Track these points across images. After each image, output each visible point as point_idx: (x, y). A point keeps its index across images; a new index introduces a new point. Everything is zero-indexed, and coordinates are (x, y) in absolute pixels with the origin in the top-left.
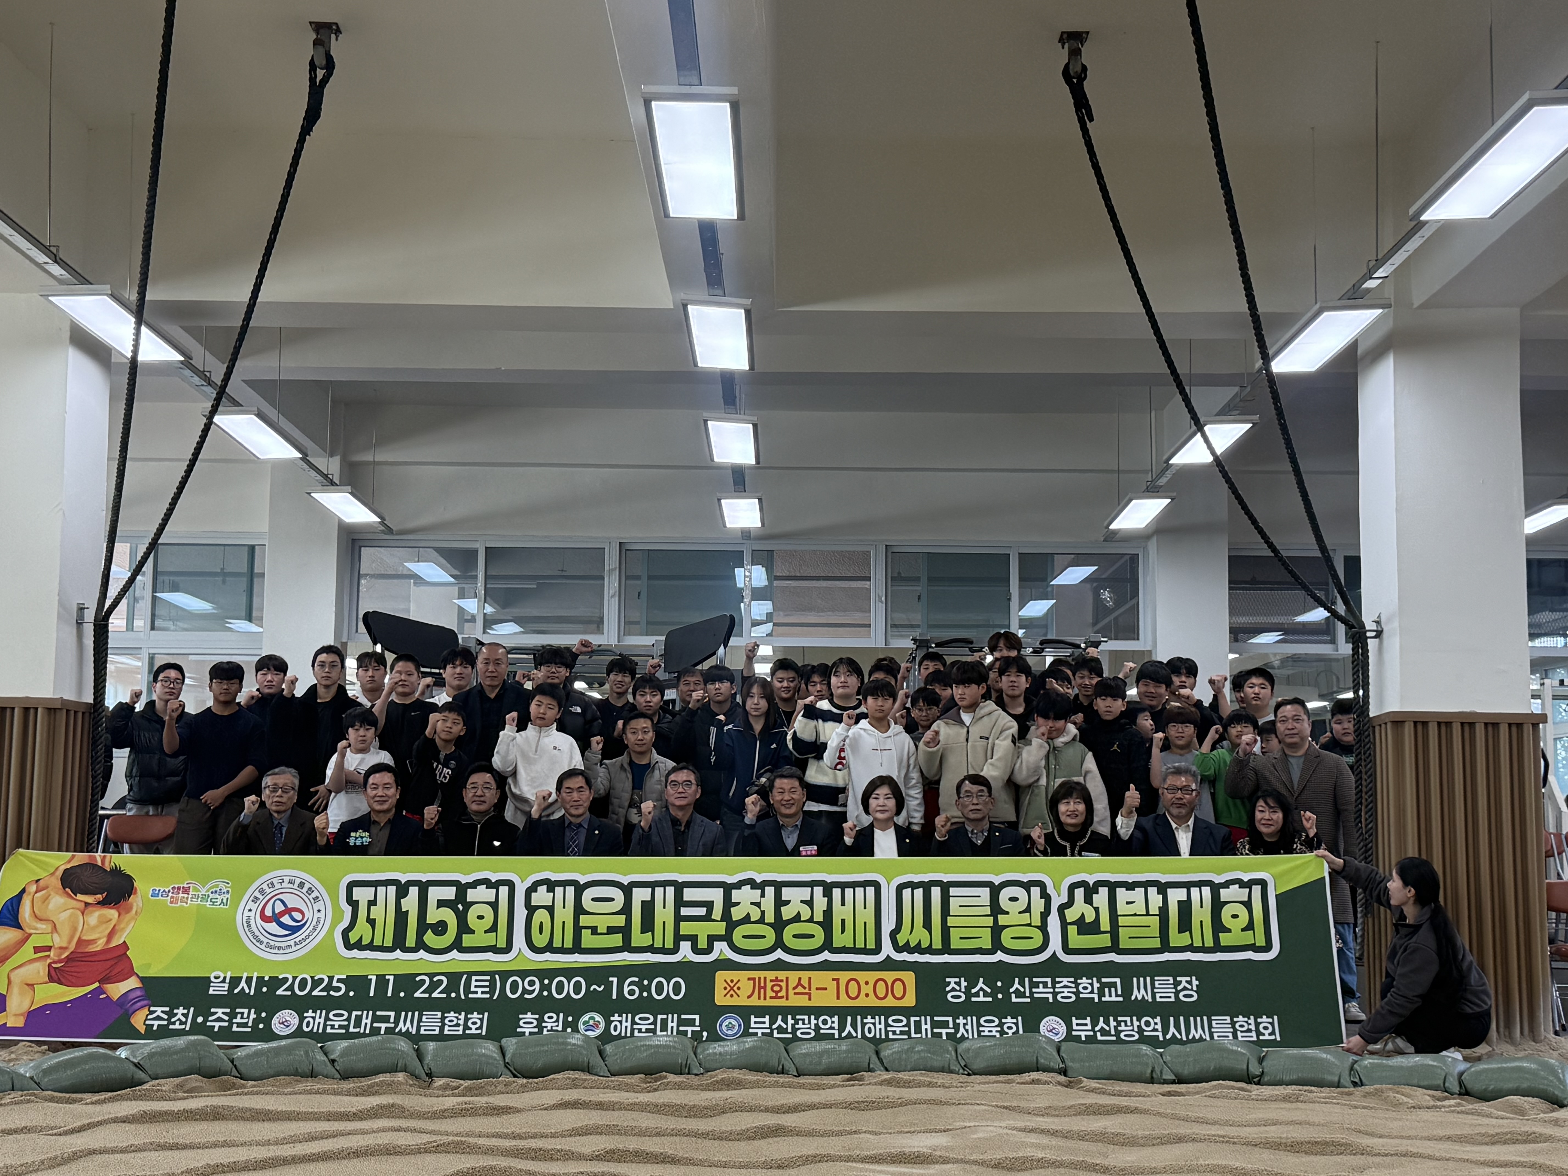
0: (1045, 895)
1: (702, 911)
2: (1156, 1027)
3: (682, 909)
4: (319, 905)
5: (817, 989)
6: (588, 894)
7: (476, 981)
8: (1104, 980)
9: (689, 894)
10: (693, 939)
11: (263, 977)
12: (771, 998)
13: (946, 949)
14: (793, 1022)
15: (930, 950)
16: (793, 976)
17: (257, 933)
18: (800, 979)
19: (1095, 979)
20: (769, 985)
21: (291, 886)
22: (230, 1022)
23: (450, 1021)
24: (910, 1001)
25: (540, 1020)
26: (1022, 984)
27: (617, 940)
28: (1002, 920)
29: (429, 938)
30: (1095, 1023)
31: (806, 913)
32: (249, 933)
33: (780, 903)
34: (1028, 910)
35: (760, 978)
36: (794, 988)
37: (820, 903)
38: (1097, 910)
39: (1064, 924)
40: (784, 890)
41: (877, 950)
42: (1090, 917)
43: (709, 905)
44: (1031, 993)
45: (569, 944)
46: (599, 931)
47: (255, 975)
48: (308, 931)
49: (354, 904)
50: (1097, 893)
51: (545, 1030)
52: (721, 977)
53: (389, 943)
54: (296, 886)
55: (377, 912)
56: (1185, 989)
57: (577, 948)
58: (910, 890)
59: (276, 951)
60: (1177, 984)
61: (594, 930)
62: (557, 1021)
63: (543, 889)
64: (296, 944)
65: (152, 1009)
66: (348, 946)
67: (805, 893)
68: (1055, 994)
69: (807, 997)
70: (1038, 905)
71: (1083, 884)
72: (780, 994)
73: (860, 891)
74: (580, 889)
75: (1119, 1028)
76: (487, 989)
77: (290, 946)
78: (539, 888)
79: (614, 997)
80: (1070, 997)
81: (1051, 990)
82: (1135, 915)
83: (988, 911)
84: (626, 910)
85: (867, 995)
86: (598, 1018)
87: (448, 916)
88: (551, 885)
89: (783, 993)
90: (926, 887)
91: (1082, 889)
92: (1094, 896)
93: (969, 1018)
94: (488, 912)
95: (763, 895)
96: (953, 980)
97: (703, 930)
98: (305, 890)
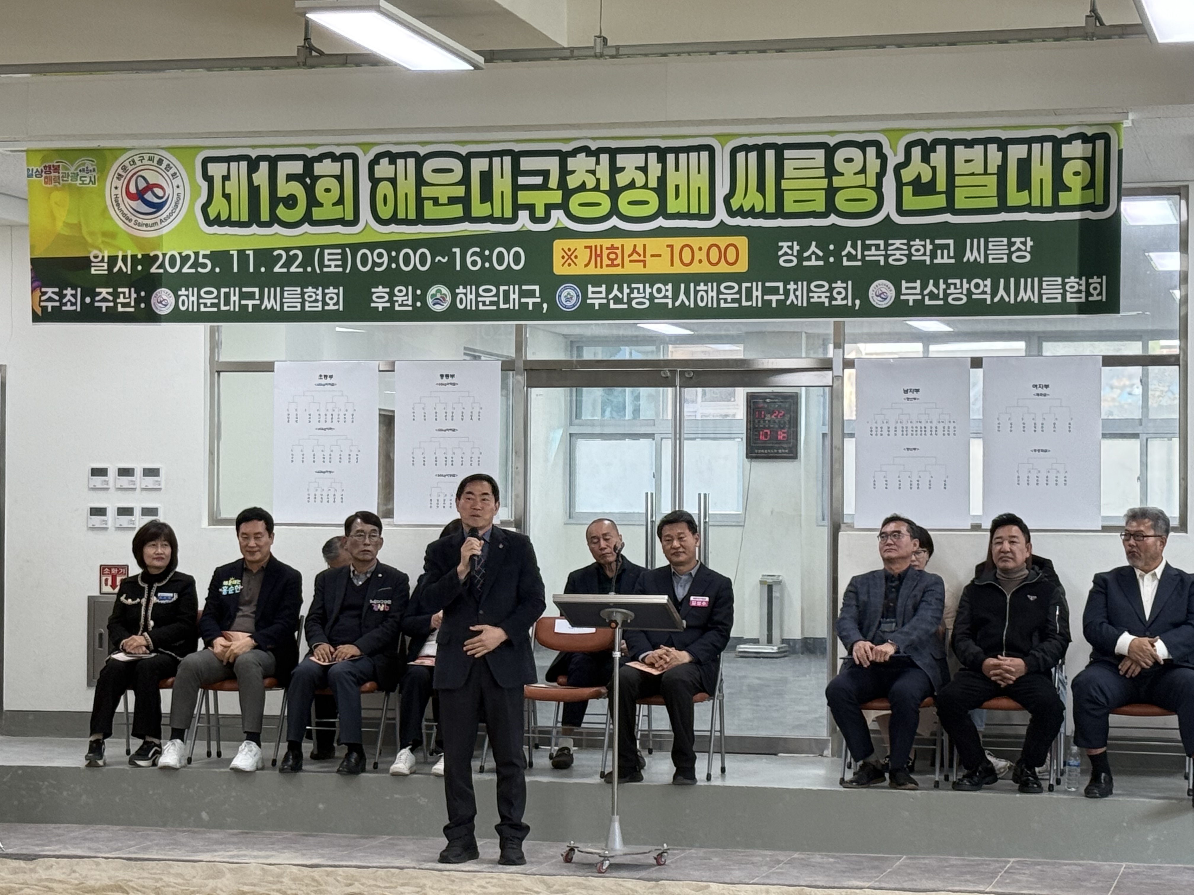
0: (882, 157)
1: (539, 180)
2: (986, 289)
3: (519, 178)
4: (177, 181)
5: (652, 256)
6: (429, 166)
7: (329, 254)
8: (937, 242)
9: (526, 163)
10: (531, 208)
11: (136, 255)
12: (607, 266)
13: (780, 213)
14: (628, 291)
15: (764, 215)
16: (629, 243)
17: (126, 211)
18: (635, 246)
19: (928, 241)
20: (605, 252)
21: (151, 163)
22: (114, 301)
23: (310, 297)
24: (742, 266)
25: (391, 294)
26: (855, 247)
27: (457, 210)
28: (837, 181)
29: (282, 211)
30: (924, 287)
31: (640, 180)
32: (118, 212)
33: (614, 170)
34: (863, 171)
35: (596, 246)
36: (630, 256)
37: (655, 169)
38: (934, 169)
39: (900, 185)
40: (619, 157)
41: (711, 216)
42: (926, 178)
43: (545, 174)
44: (863, 256)
45: (412, 215)
46: (440, 202)
47: (129, 254)
48: (171, 209)
49: (209, 179)
50: (935, 151)
51: (396, 304)
52: (559, 245)
53: (245, 218)
54: (155, 163)
55: (231, 187)
56: (1019, 250)
57: (420, 219)
58: (744, 153)
59: (144, 228)
60: (1011, 244)
61: (436, 201)
62: (407, 295)
63: (385, 161)
64: (161, 221)
65: (44, 290)
66: (209, 222)
67: (639, 159)
68: (887, 257)
69: (642, 264)
70: (874, 165)
71: (921, 142)
72: (615, 262)
73: (693, 155)
74: (420, 159)
75: (948, 291)
76: (340, 263)
77: (156, 223)
78: (381, 161)
79: (458, 268)
80: (901, 260)
81: (883, 253)
82: (973, 174)
83: (822, 172)
84: (466, 180)
85: (700, 261)
86: (445, 290)
87: (297, 189)
88: (393, 157)
89: (619, 261)
90: (761, 150)
91: (919, 148)
92: (932, 155)
93: (800, 283)
94: (334, 184)
95: (598, 163)
96: (785, 244)
97: (540, 199)
98: (163, 166)
